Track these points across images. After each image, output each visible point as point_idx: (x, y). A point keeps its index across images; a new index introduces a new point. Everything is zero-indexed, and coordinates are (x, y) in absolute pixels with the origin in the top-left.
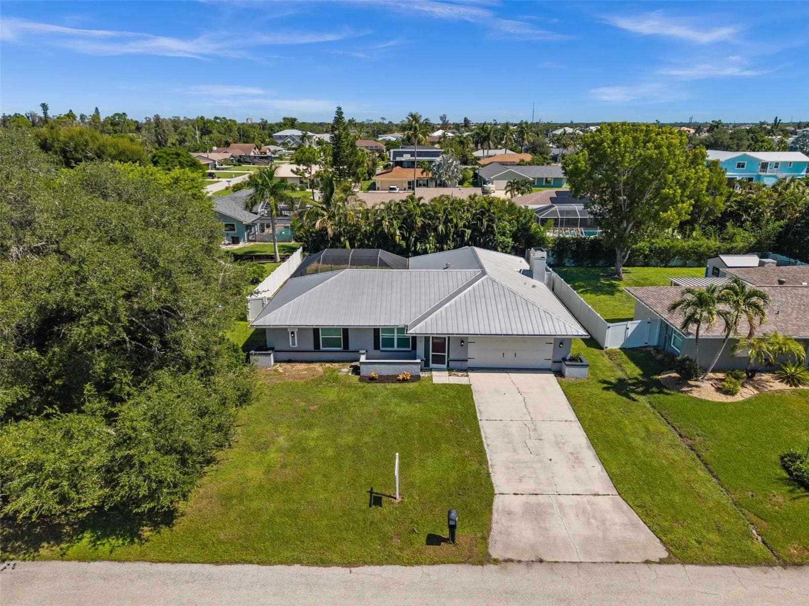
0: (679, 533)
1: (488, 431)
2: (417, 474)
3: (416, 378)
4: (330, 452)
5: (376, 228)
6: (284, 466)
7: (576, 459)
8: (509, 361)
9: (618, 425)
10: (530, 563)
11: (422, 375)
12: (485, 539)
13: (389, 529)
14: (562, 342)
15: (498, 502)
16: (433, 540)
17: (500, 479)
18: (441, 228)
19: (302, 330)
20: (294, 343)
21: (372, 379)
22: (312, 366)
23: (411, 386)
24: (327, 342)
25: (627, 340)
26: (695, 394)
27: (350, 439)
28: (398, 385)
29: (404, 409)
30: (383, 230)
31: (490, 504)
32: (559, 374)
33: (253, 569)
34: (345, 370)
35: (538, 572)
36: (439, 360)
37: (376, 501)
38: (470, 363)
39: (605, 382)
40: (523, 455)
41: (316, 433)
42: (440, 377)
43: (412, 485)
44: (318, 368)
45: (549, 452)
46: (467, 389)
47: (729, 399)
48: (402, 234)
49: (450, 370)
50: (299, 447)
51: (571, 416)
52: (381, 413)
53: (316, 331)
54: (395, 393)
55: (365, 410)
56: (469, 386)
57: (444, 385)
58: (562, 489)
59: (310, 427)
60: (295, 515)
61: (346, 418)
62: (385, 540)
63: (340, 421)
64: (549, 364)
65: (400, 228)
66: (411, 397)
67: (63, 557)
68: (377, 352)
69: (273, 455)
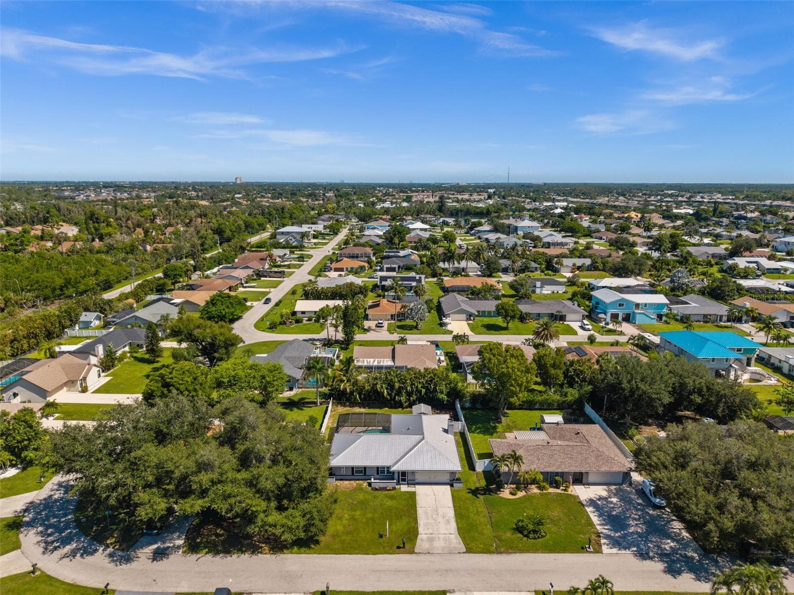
0: (472, 545)
1: (420, 511)
2: (394, 528)
3: (394, 489)
4: (364, 520)
5: (373, 388)
6: (349, 525)
7: (448, 522)
8: (432, 480)
9: (467, 509)
10: (425, 554)
11: (397, 487)
12: (414, 547)
13: (386, 545)
14: (453, 473)
15: (419, 536)
16: (398, 548)
17: (421, 529)
18: (409, 388)
19: (347, 468)
20: (343, 472)
21: (376, 489)
22: (351, 482)
23: (392, 492)
24: (357, 472)
25: (485, 467)
26: (501, 495)
27: (370, 515)
28: (386, 492)
29: (389, 503)
30: (377, 389)
31: (416, 537)
32: (452, 486)
33: (347, 555)
34: (365, 484)
35: (428, 556)
36: (404, 480)
37: (381, 536)
38: (417, 481)
39: (470, 489)
40: (431, 521)
41: (358, 513)
42: (404, 488)
43: (392, 531)
44: (354, 483)
45: (440, 519)
46: (414, 493)
47: (513, 497)
48: (388, 392)
49: (408, 484)
50: (353, 518)
51: (451, 505)
52: (381, 505)
53: (353, 468)
54: (386, 496)
55: (375, 503)
56: (415, 492)
57: (406, 492)
58: (440, 532)
59: (355, 510)
60: (356, 541)
61: (368, 507)
62: (384, 548)
63: (366, 508)
64: (448, 481)
65: (387, 389)
66: (392, 498)
67: (292, 553)
68: (378, 476)
69: (345, 522)
